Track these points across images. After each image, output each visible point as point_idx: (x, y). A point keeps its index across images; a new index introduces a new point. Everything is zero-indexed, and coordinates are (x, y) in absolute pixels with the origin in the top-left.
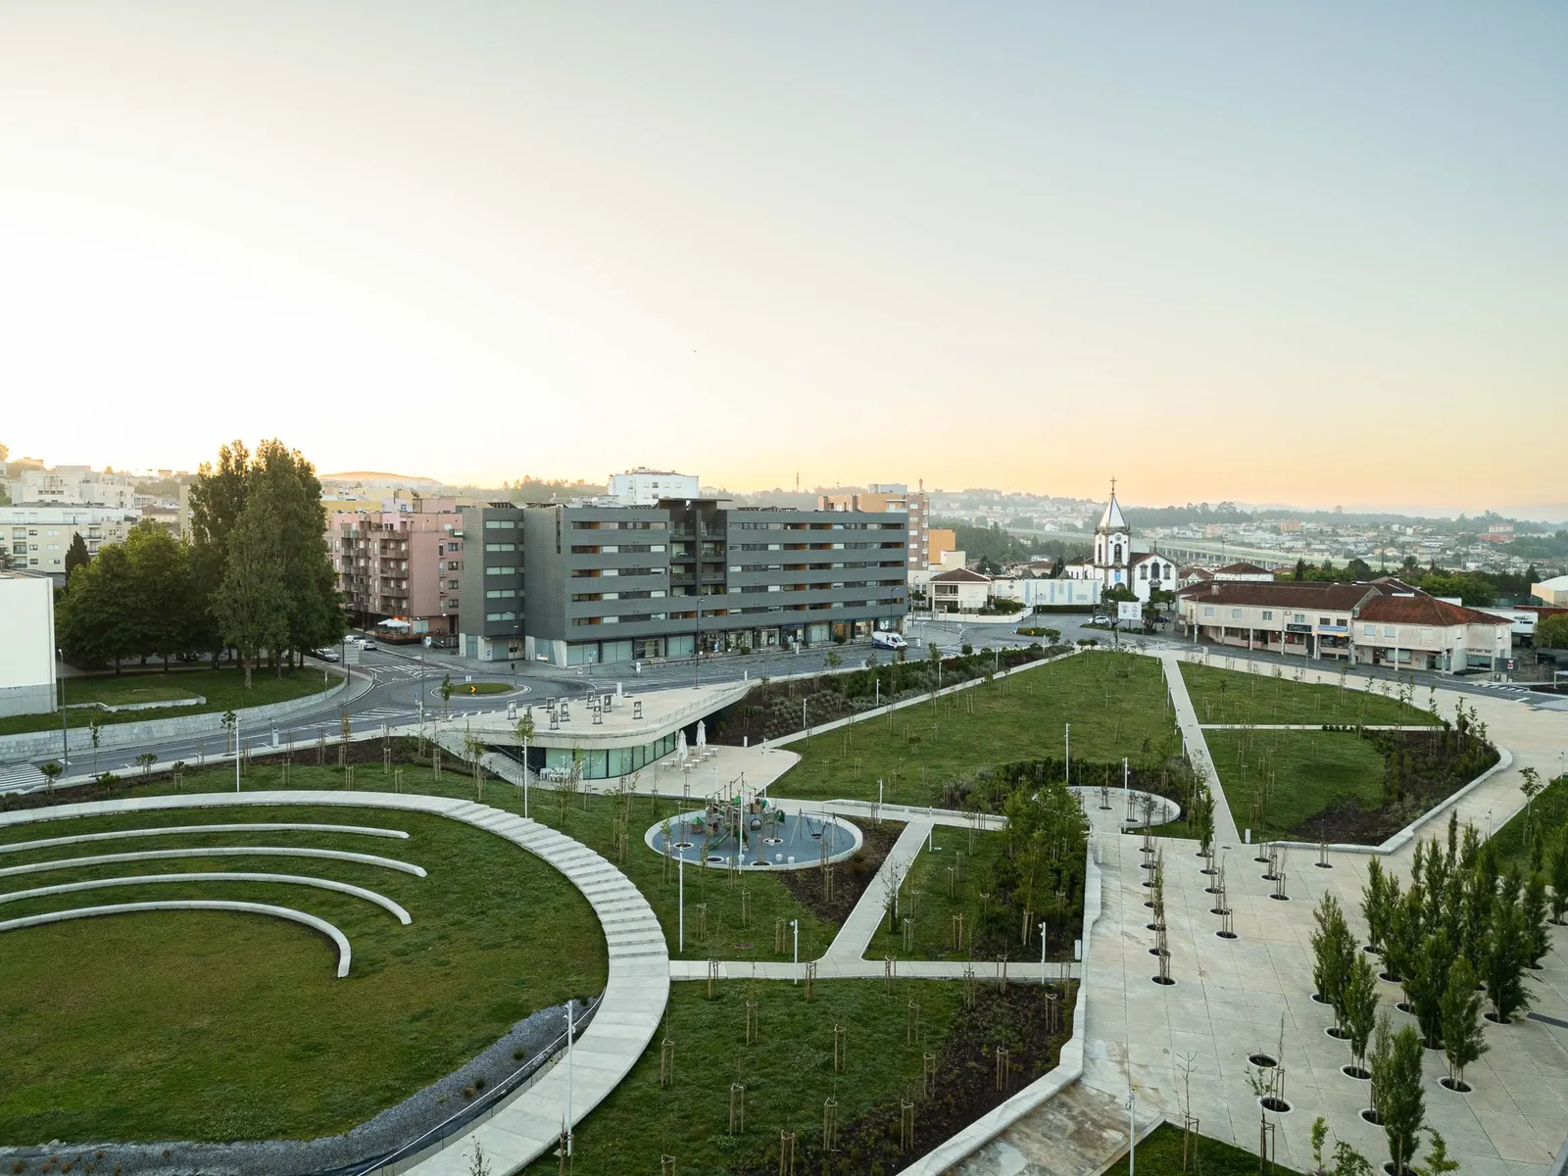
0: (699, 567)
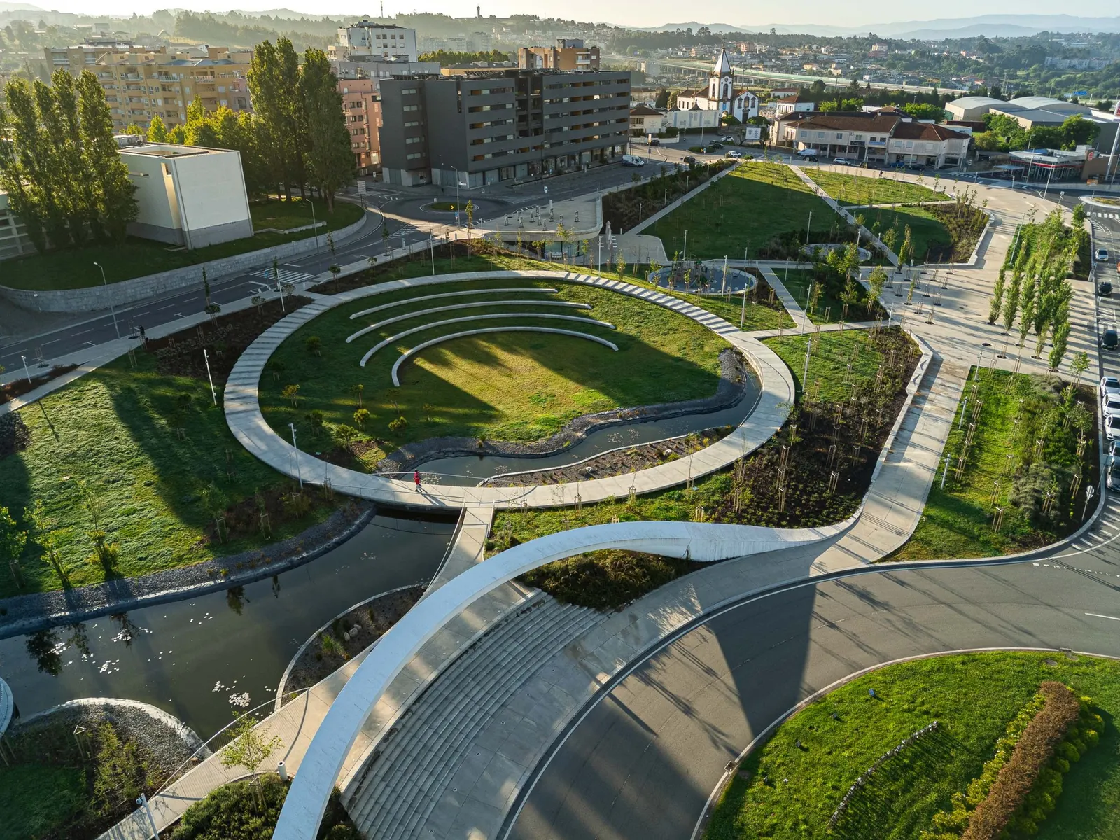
0: (530, 118)
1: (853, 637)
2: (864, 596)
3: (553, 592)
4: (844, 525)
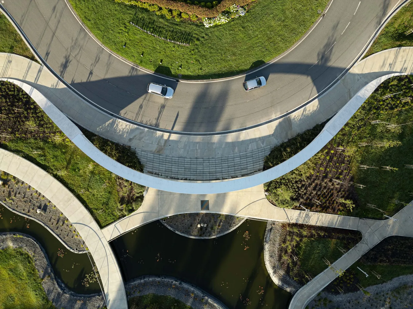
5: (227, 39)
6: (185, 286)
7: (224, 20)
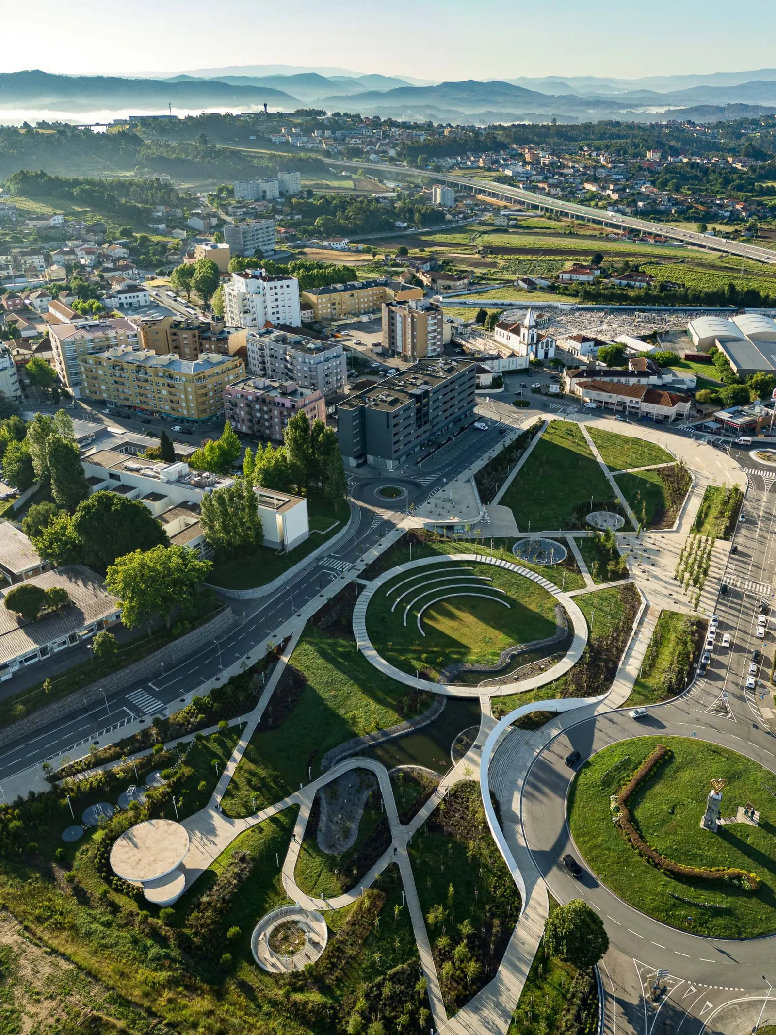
1: (607, 734)
2: (611, 721)
3: (519, 726)
4: (606, 695)
5: (598, 807)
6: (428, 722)
7: (613, 805)
